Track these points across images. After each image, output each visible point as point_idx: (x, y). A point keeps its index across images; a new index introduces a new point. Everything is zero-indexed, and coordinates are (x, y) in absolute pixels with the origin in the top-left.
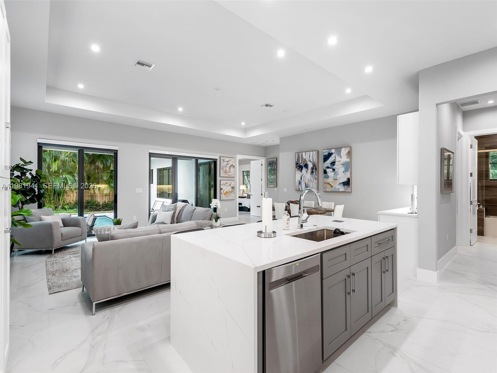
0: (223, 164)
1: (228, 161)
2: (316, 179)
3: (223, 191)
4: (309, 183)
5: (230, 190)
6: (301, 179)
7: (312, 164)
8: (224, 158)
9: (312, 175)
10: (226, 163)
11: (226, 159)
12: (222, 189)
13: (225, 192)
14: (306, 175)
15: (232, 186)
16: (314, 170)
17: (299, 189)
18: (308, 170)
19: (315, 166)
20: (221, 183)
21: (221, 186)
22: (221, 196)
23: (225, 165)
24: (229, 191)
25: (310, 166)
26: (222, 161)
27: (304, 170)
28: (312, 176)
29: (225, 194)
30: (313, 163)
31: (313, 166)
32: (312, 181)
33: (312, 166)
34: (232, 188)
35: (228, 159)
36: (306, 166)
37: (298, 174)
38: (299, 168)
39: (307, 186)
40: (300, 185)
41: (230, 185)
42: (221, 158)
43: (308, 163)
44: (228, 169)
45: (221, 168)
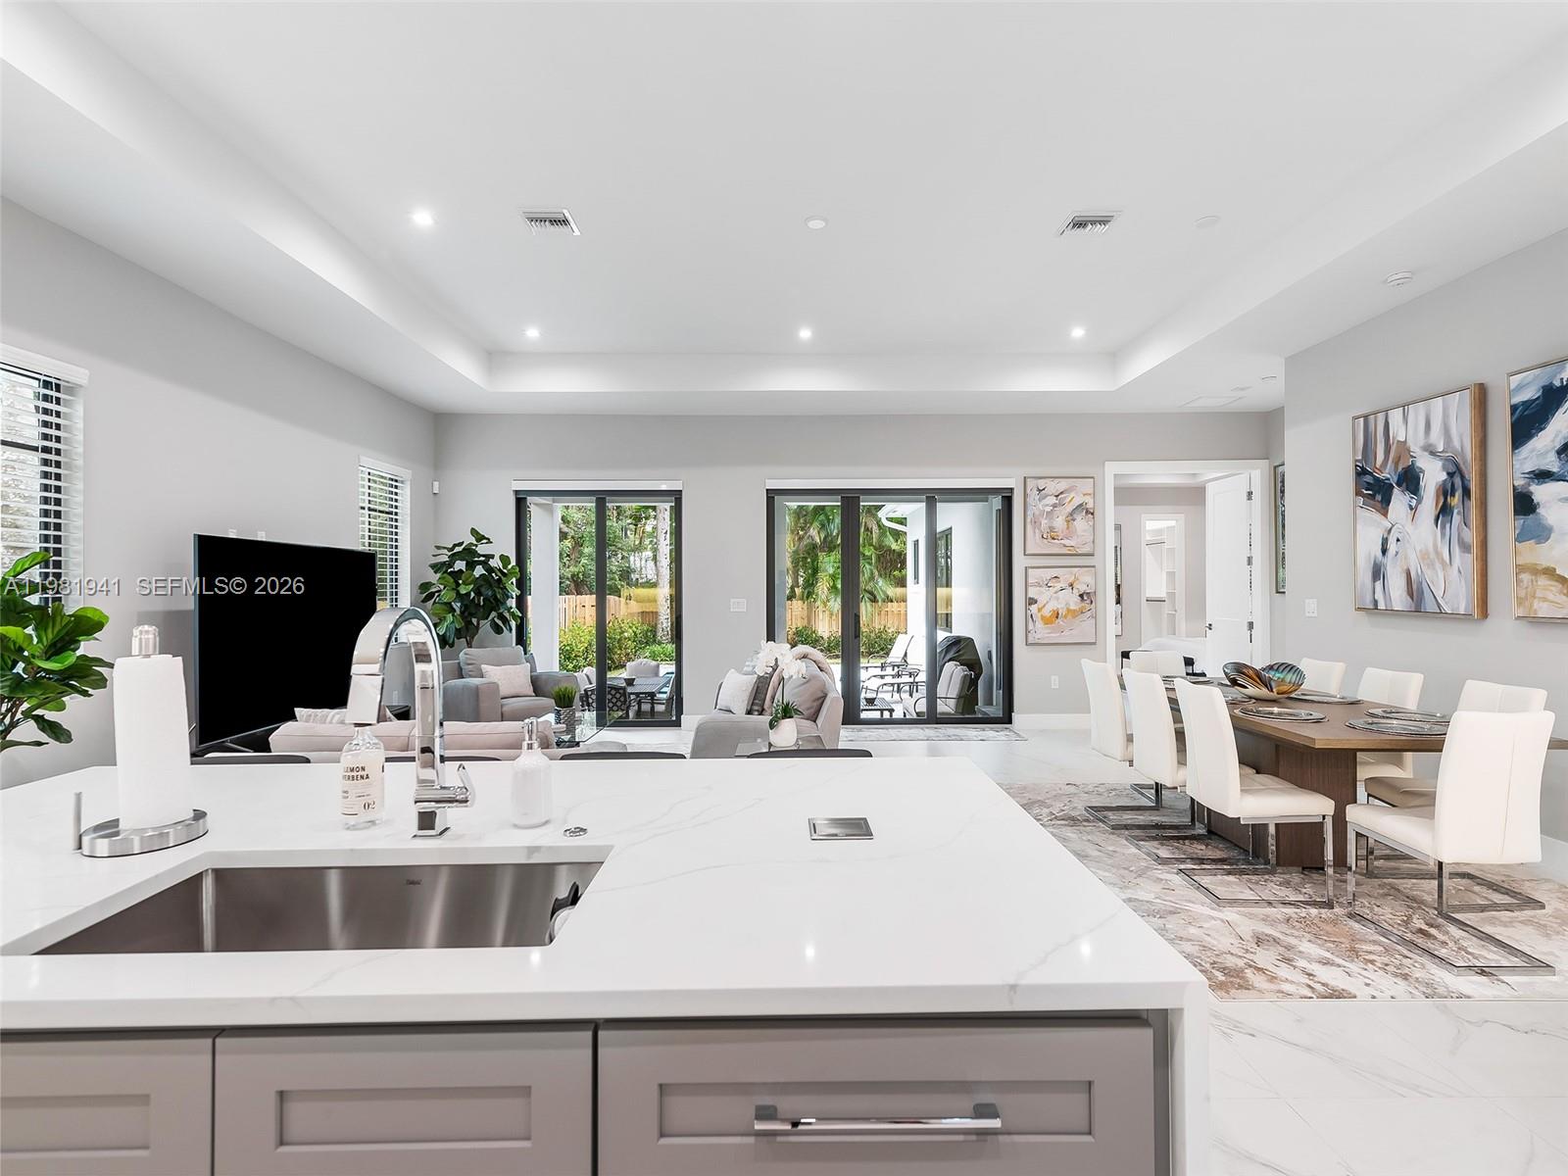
0: (1038, 506)
1: (1062, 493)
2: (1465, 547)
3: (1039, 610)
4: (1428, 575)
5: (1072, 607)
6: (1384, 551)
7: (1440, 464)
8: (1041, 484)
9: (1443, 527)
10: (1053, 500)
11: (1053, 487)
12: (1032, 601)
13: (1047, 612)
14: (1409, 528)
15: (1083, 588)
16: (1456, 500)
17: (1376, 602)
18: (1419, 502)
19: (1463, 477)
20: (1030, 581)
21: (1030, 589)
22: (1031, 627)
23: (1049, 509)
24: (1069, 610)
25: (1433, 475)
26: (1033, 495)
27: (1399, 500)
28: (1443, 534)
29: (1047, 621)
30: (1447, 459)
31: (1451, 475)
32: (1443, 562)
33: (1444, 476)
34: (1081, 596)
35: (1063, 485)
36: (1410, 480)
37: (1370, 527)
38: (1372, 497)
39: (1415, 587)
40: (1379, 585)
41: (1071, 585)
42: (1031, 484)
43: (1420, 464)
44: (1059, 522)
45: (1028, 520)
